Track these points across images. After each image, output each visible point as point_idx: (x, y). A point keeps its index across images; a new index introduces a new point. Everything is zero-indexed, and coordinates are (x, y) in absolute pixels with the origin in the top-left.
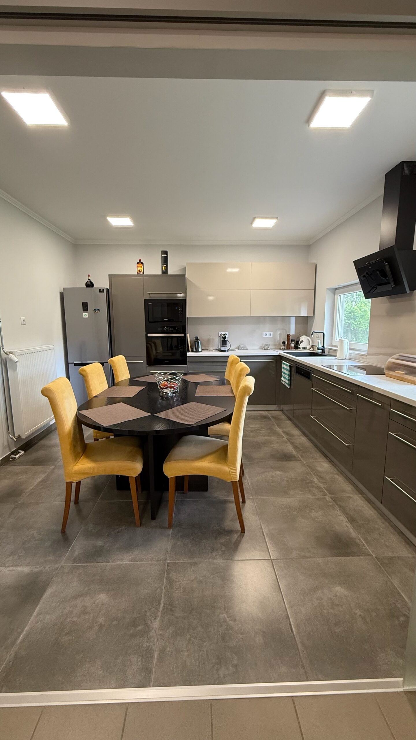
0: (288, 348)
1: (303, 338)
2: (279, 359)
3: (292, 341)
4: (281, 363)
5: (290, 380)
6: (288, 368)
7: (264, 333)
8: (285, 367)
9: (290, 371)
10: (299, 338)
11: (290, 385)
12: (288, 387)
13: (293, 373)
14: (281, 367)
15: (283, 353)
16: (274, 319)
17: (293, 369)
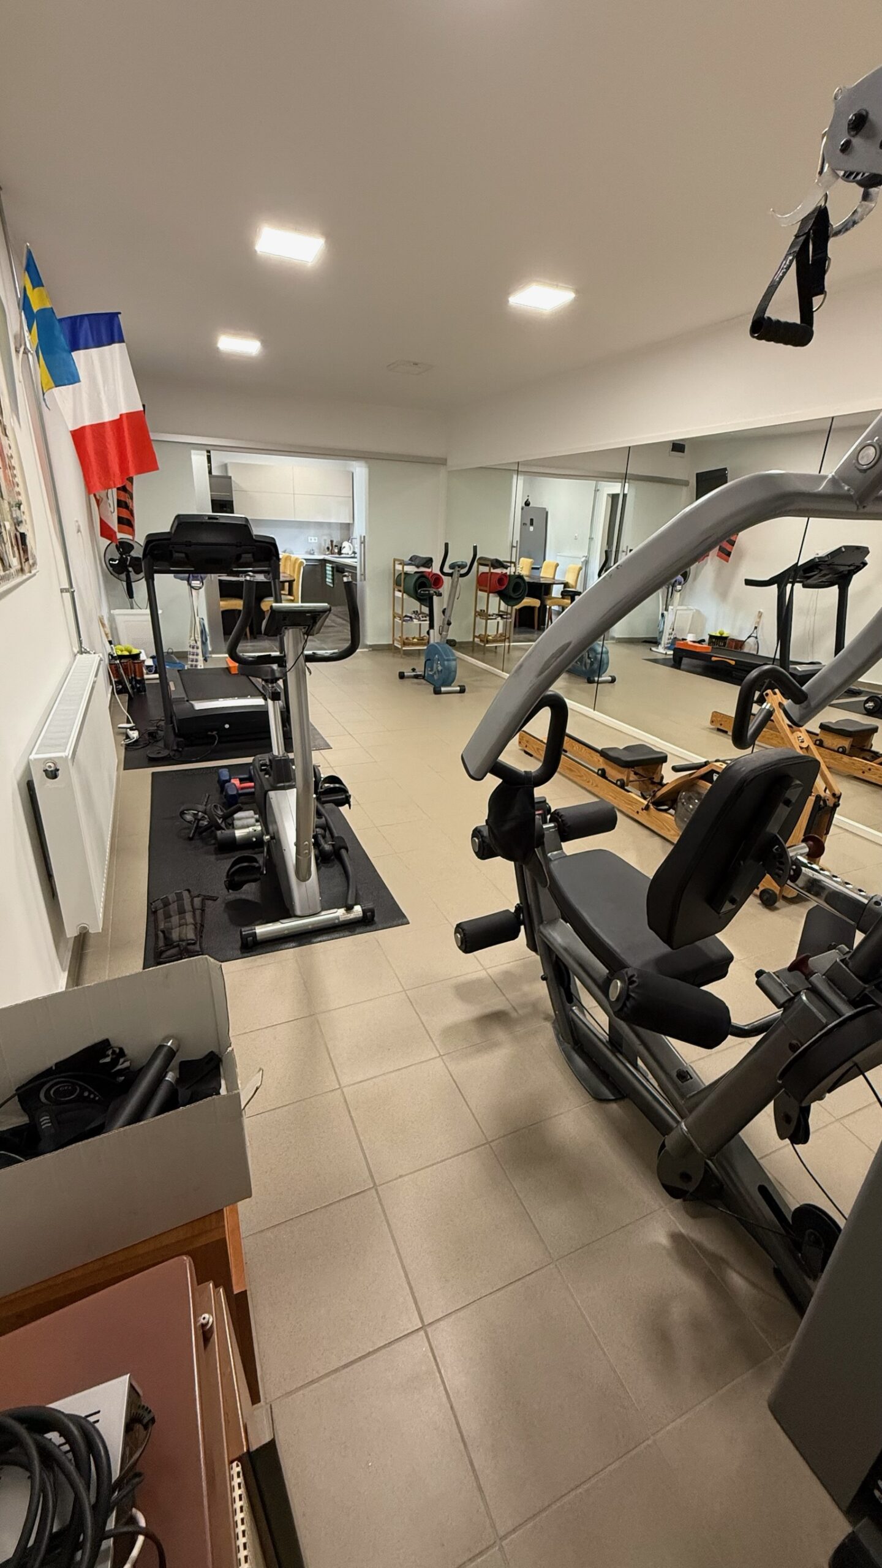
0: (332, 554)
1: (346, 544)
2: (325, 561)
3: (336, 546)
4: (325, 566)
5: (333, 579)
6: (330, 569)
7: (309, 538)
8: (329, 567)
9: (333, 571)
10: (342, 544)
11: (333, 584)
12: (332, 585)
13: (335, 573)
14: (326, 570)
15: (329, 557)
16: (320, 525)
17: (335, 570)
